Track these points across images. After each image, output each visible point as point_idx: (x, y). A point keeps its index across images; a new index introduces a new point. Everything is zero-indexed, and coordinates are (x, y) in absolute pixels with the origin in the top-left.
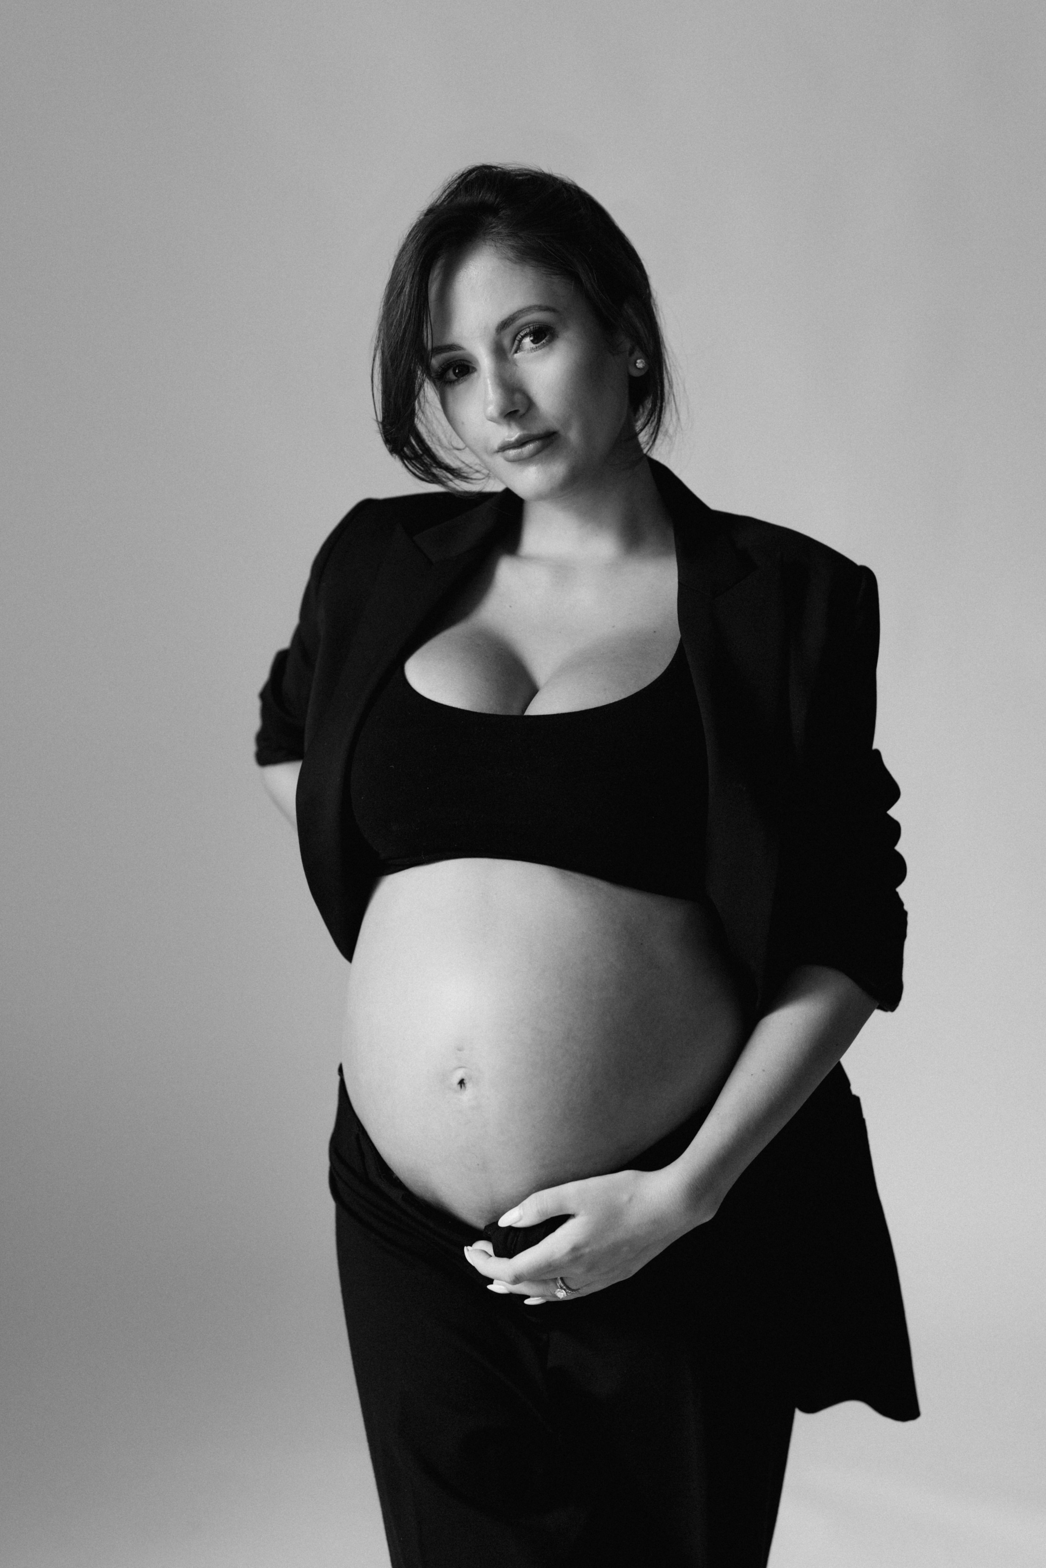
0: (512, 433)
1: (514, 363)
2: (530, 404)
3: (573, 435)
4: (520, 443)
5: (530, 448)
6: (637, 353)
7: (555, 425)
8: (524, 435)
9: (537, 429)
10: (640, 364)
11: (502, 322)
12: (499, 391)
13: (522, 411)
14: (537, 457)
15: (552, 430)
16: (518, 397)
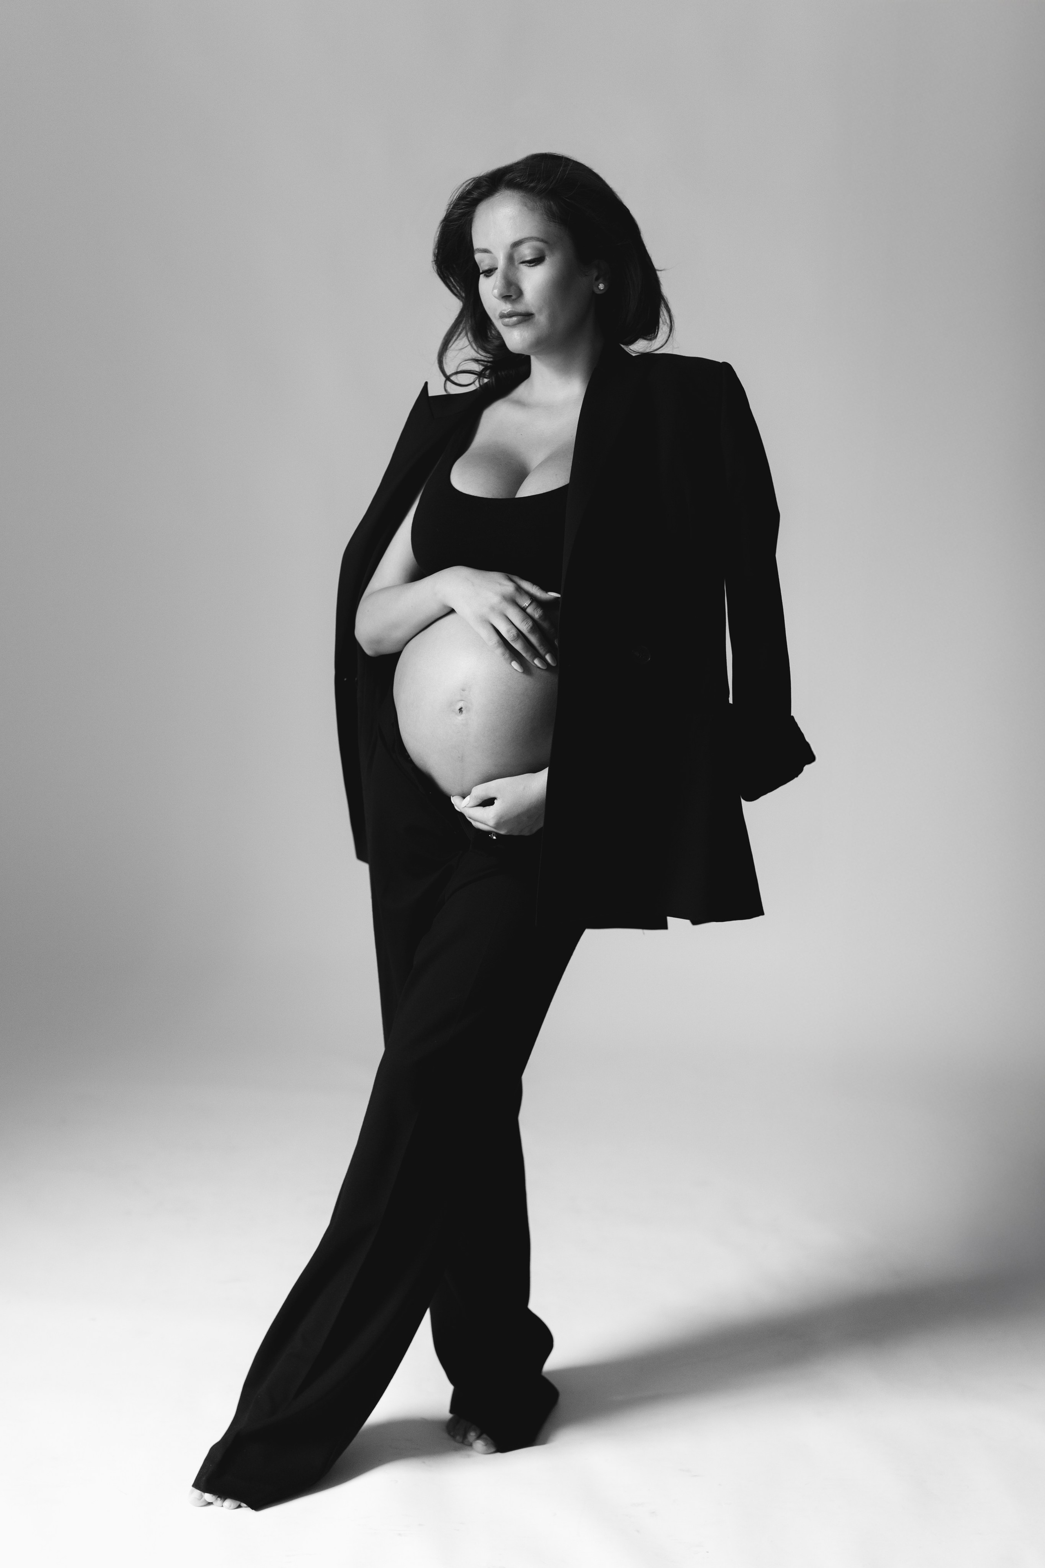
0: (507, 307)
1: (517, 268)
2: (520, 293)
3: (542, 319)
4: (510, 315)
5: (515, 319)
6: (600, 280)
7: (533, 310)
8: (512, 311)
9: (520, 308)
10: (601, 286)
11: (515, 243)
12: (503, 281)
13: (514, 297)
14: (518, 325)
15: (532, 313)
16: (513, 288)
